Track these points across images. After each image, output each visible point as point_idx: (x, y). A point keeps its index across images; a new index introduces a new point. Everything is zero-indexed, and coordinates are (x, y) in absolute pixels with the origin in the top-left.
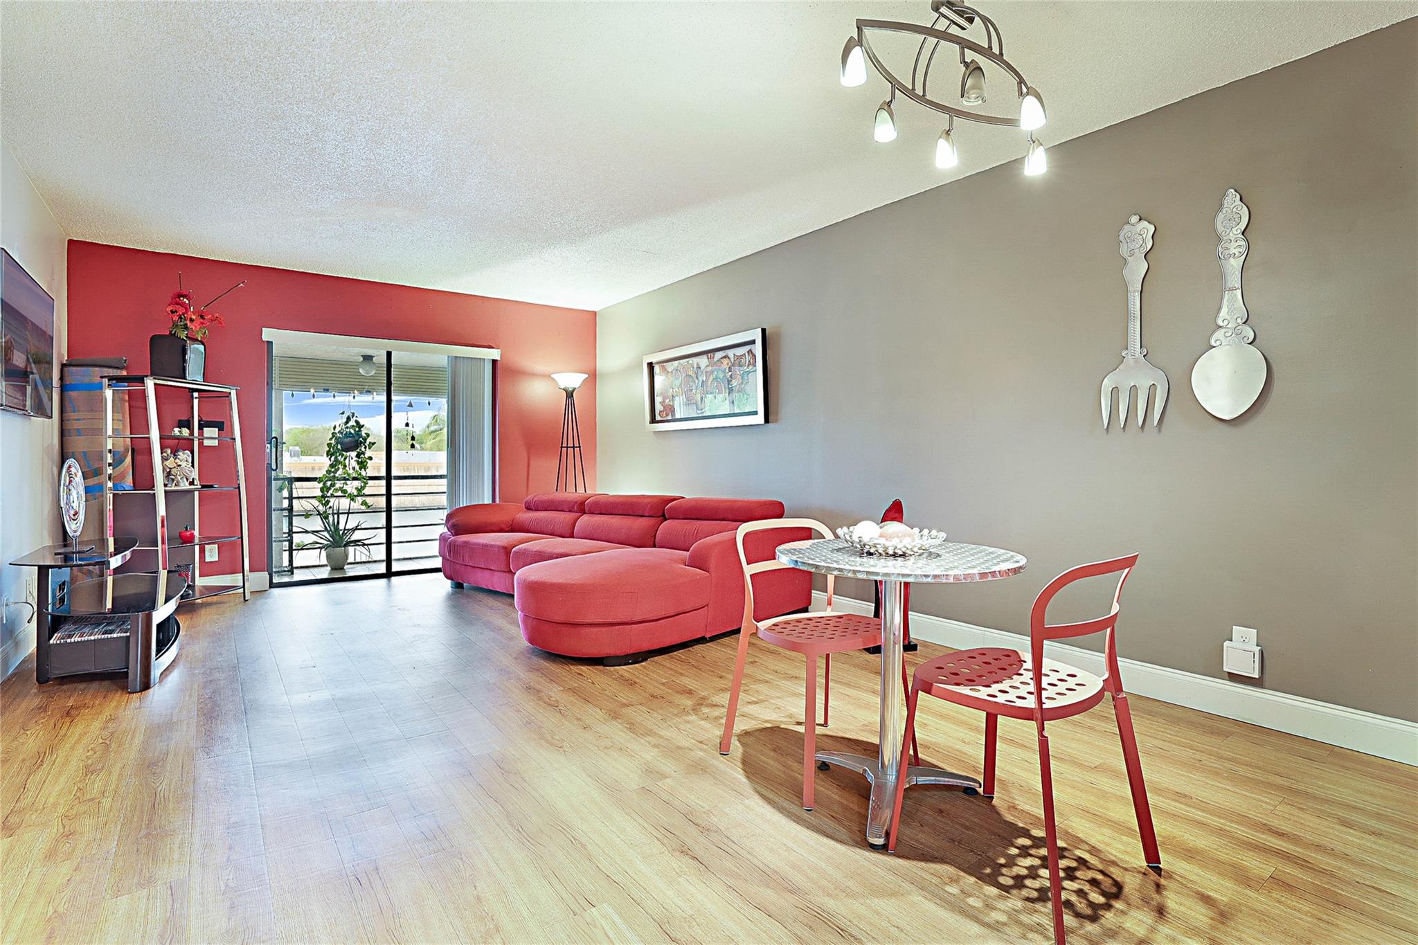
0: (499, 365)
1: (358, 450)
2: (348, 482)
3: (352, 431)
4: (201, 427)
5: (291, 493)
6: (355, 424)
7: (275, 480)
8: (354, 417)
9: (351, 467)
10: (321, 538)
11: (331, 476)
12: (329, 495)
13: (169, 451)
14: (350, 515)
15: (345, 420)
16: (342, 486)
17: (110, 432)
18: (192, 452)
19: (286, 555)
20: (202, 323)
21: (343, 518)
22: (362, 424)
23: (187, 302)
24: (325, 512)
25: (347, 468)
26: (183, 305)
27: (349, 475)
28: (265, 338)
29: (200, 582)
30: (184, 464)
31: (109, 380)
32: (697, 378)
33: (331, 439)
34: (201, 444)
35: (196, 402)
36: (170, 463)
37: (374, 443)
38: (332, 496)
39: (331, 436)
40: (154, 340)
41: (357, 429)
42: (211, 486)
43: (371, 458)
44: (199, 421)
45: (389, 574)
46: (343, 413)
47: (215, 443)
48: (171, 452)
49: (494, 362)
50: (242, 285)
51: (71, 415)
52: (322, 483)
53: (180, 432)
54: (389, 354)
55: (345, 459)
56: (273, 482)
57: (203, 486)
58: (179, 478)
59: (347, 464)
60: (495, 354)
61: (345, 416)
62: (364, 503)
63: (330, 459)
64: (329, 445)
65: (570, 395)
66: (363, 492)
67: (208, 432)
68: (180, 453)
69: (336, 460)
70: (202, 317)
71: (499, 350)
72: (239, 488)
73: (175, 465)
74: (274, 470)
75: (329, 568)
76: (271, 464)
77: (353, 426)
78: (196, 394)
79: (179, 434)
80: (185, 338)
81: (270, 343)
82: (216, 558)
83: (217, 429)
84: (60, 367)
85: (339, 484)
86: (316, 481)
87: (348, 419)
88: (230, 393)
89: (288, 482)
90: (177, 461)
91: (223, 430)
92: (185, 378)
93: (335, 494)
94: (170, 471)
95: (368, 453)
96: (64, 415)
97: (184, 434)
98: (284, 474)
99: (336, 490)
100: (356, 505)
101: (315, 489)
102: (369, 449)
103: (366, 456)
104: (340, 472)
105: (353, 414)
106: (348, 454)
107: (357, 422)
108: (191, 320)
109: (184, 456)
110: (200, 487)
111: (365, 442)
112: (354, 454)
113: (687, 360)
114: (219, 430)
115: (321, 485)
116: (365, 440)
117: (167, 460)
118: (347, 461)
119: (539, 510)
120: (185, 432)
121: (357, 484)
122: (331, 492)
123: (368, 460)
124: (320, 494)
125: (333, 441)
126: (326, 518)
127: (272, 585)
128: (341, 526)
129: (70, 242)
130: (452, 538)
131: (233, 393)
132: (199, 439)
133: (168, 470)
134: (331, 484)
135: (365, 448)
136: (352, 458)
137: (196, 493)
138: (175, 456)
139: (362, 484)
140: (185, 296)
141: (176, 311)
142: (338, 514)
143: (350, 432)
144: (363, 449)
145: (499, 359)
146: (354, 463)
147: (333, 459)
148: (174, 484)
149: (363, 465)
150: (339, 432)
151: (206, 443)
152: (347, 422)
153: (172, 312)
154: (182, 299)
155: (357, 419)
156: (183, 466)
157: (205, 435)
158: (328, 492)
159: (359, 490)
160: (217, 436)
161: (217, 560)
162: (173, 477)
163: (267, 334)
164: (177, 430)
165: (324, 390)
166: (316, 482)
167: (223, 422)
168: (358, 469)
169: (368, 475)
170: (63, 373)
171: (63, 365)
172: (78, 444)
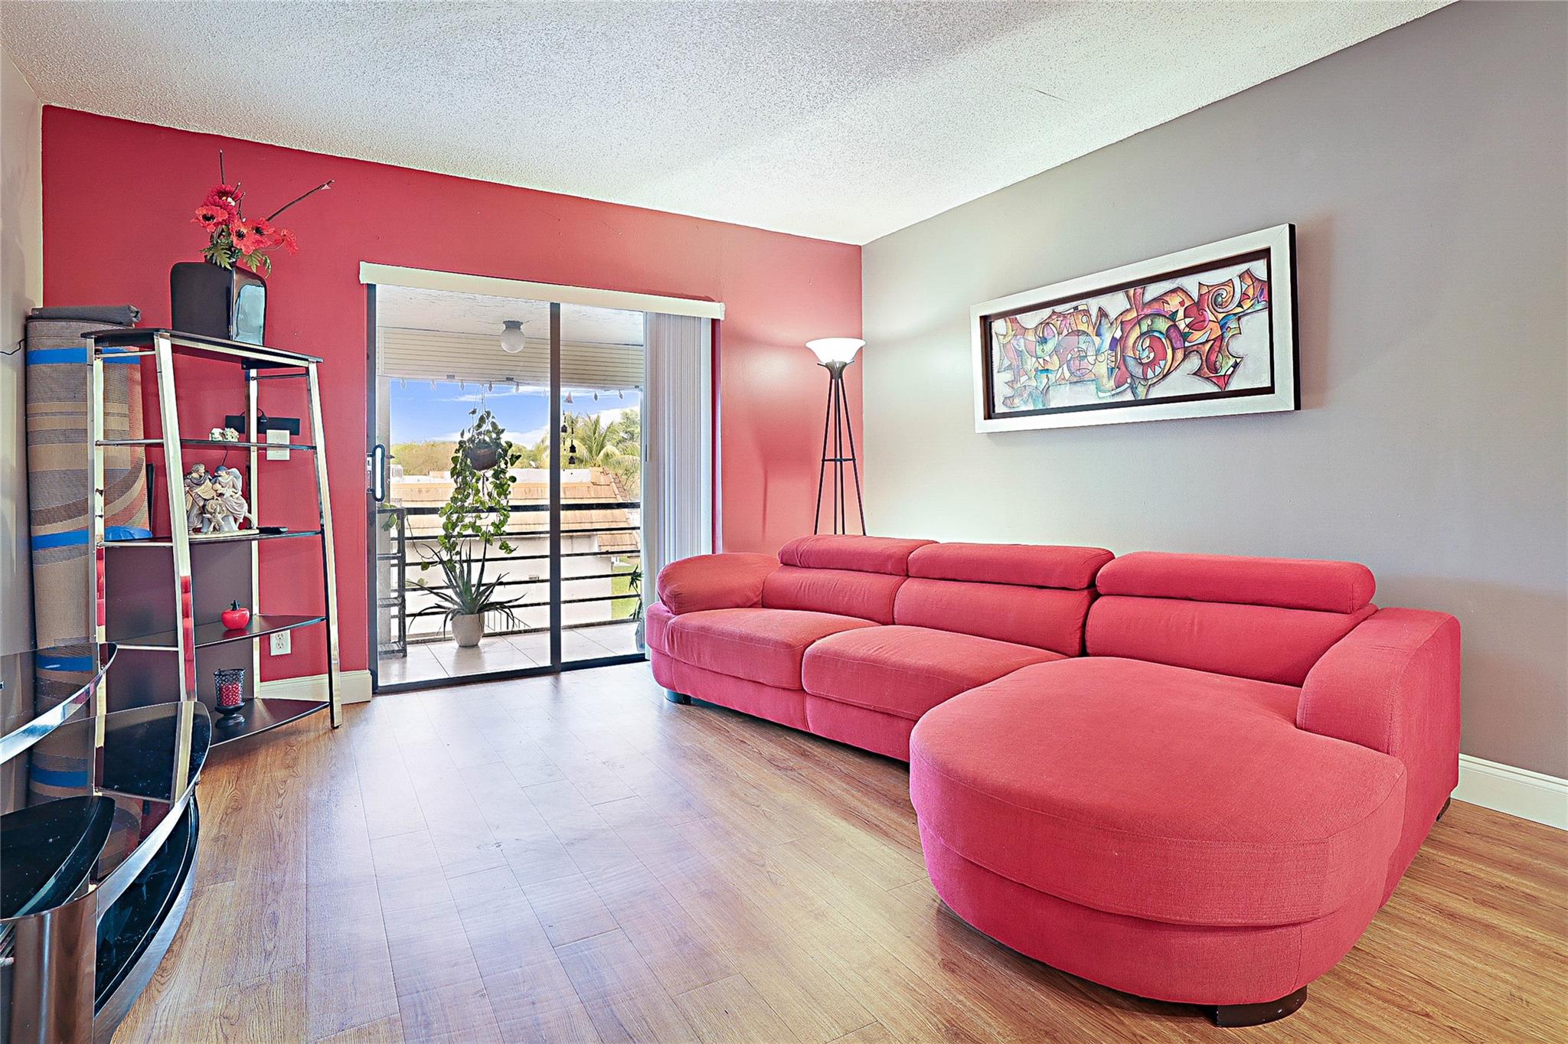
0: (722, 329)
1: (496, 467)
2: (483, 515)
3: (487, 439)
4: (262, 429)
5: (401, 531)
6: (491, 429)
7: (379, 512)
8: (490, 418)
9: (486, 492)
10: (446, 600)
11: (459, 506)
12: (455, 533)
13: (202, 469)
14: (487, 564)
15: (476, 423)
16: (472, 520)
17: (99, 436)
18: (246, 472)
19: (395, 623)
20: (258, 242)
21: (476, 567)
22: (500, 427)
23: (233, 204)
24: (450, 560)
25: (481, 494)
26: (225, 206)
27: (482, 503)
28: (364, 280)
29: (262, 691)
30: (228, 492)
31: (97, 341)
32: (1098, 334)
33: (457, 451)
34: (262, 458)
36: (205, 490)
37: (518, 457)
38: (460, 535)
39: (457, 447)
40: (179, 273)
41: (494, 436)
42: (277, 531)
43: (513, 479)
44: (259, 419)
45: (557, 667)
46: (474, 412)
47: (285, 455)
48: (206, 471)
49: (714, 322)
50: (326, 187)
51: (38, 406)
52: (445, 517)
53: (223, 435)
54: (555, 309)
55: (477, 481)
56: (377, 515)
57: (262, 531)
58: (219, 517)
59: (480, 488)
60: (716, 311)
61: (477, 416)
62: (504, 547)
63: (456, 482)
64: (455, 459)
65: (836, 373)
66: (502, 529)
67: (274, 436)
68: (222, 473)
69: (465, 483)
70: (258, 231)
71: (723, 304)
72: (322, 532)
73: (214, 494)
74: (378, 500)
75: (455, 645)
76: (374, 491)
77: (488, 431)
78: (253, 373)
79: (221, 439)
80: (228, 267)
81: (371, 287)
82: (287, 650)
83: (288, 432)
84: (21, 321)
85: (469, 519)
86: (436, 513)
87: (482, 420)
88: (307, 369)
89: (398, 516)
90: (218, 486)
91: (298, 434)
92: (229, 338)
93: (465, 533)
94: (204, 506)
95: (511, 471)
96: (30, 405)
97: (230, 439)
98: (391, 504)
99: (465, 527)
100: (495, 551)
101: (434, 526)
102: (512, 465)
103: (508, 476)
104: (470, 500)
105: (488, 413)
106: (482, 473)
107: (494, 424)
108: (240, 236)
109: (230, 478)
110: (257, 531)
111: (506, 455)
112: (489, 473)
113: (1074, 304)
114: (291, 434)
115: (444, 519)
116: (505, 451)
117: (199, 485)
118: (480, 485)
119: (810, 568)
120: (232, 435)
121: (493, 517)
122: (457, 529)
123: (509, 482)
124: (442, 533)
125: (460, 454)
126: (453, 570)
127: (377, 691)
128: (474, 580)
129: (47, 109)
130: (675, 619)
131: (313, 368)
132: (259, 449)
133: (201, 504)
134: (458, 518)
135: (506, 464)
136: (487, 480)
137: (255, 544)
138: (214, 478)
139: (502, 518)
140: (227, 194)
141: (212, 217)
142: (469, 561)
143: (484, 440)
144: (503, 466)
145: (722, 318)
146: (490, 487)
147: (460, 479)
148: (211, 529)
149: (502, 489)
150: (469, 440)
151: (272, 455)
152: (479, 426)
153: (206, 218)
154: (224, 198)
155: (494, 420)
156: (227, 495)
157: (269, 443)
158: (454, 530)
159: (497, 526)
160: (288, 443)
161: (290, 652)
162: (208, 516)
163: (368, 272)
164: (217, 432)
165: (448, 377)
166: (437, 515)
167: (299, 420)
168: (496, 496)
169: (509, 504)
170: (26, 329)
171: (29, 319)
172: (52, 458)
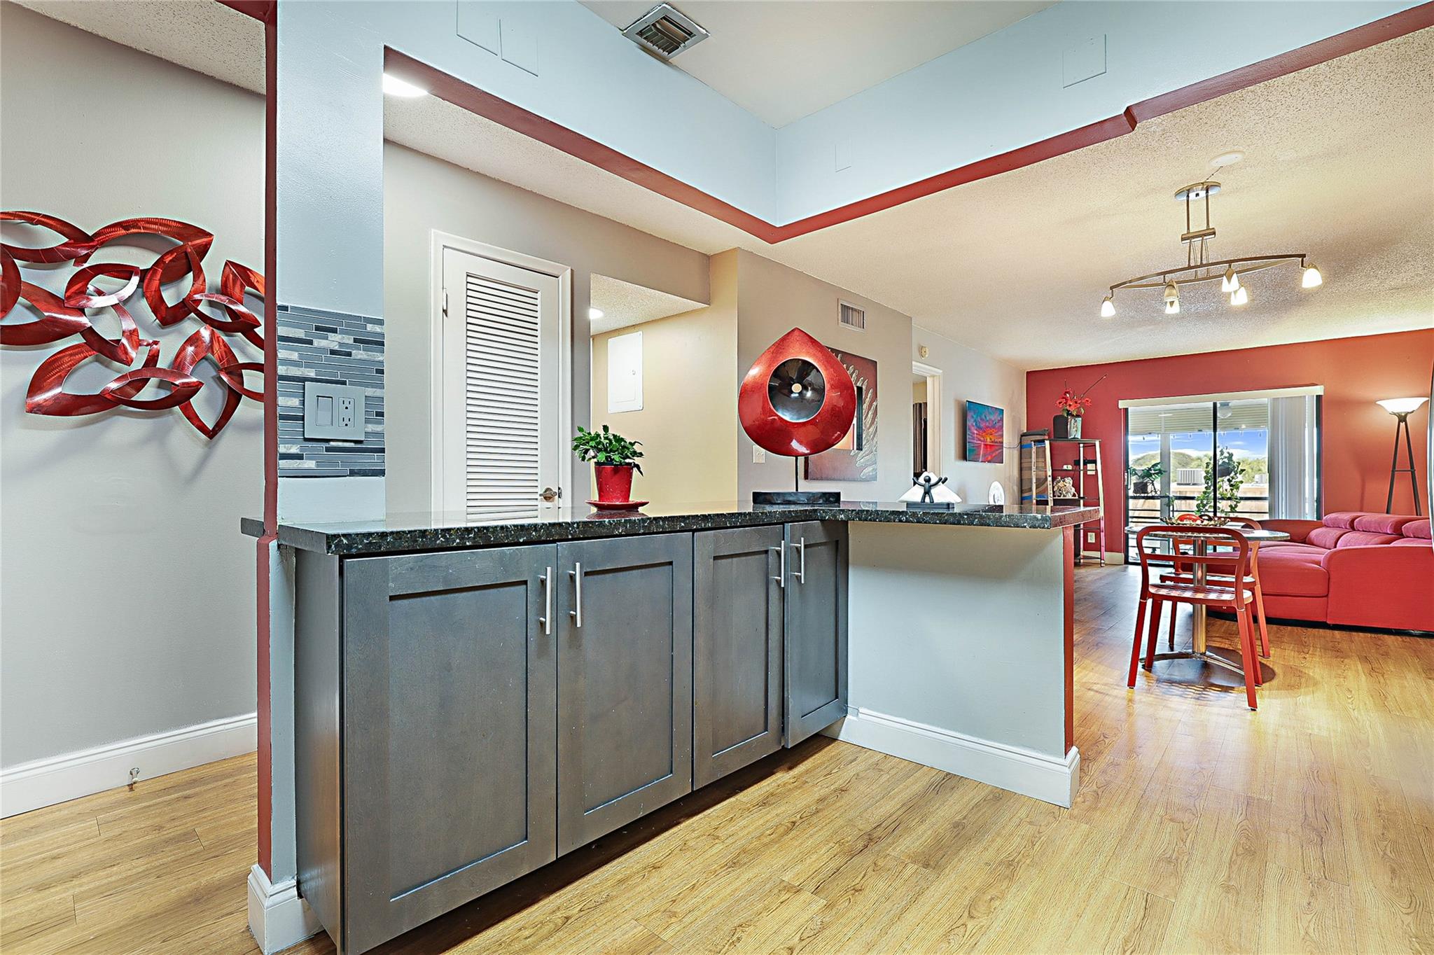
0: (1323, 399)
4: (1085, 464)
17: (1034, 469)
18: (1077, 478)
25: (1223, 491)
26: (1066, 398)
28: (1122, 407)
31: (1035, 442)
35: (1082, 449)
40: (1056, 419)
43: (1242, 482)
44: (1084, 461)
47: (1094, 472)
48: (1061, 479)
49: (1318, 396)
50: (1104, 377)
53: (1067, 467)
54: (1214, 405)
58: (1066, 492)
60: (1319, 390)
67: (1090, 466)
70: (1077, 401)
72: (1099, 500)
73: (1063, 485)
76: (1127, 486)
80: (1066, 416)
81: (1126, 410)
82: (1093, 541)
88: (1095, 443)
90: (1064, 483)
92: (1068, 438)
94: (1060, 489)
96: (1021, 461)
97: (1070, 468)
103: (1239, 478)
109: (1068, 480)
111: (1236, 470)
112: (1226, 479)
114: (1095, 465)
117: (1059, 482)
121: (1230, 502)
125: (1209, 469)
127: (1127, 562)
129: (1028, 372)
131: (1097, 443)
132: (1084, 471)
136: (1225, 483)
137: (1082, 502)
138: (1063, 481)
140: (1067, 392)
141: (1062, 402)
145: (1322, 394)
146: (1226, 487)
148: (1062, 496)
149: (1234, 488)
151: (1089, 473)
153: (1059, 403)
154: (1066, 394)
155: (1228, 450)
156: (1067, 486)
157: (1088, 469)
160: (1094, 469)
162: (1062, 492)
163: (1122, 404)
168: (1231, 491)
170: (1021, 439)
171: (1022, 436)
172: (1025, 476)
